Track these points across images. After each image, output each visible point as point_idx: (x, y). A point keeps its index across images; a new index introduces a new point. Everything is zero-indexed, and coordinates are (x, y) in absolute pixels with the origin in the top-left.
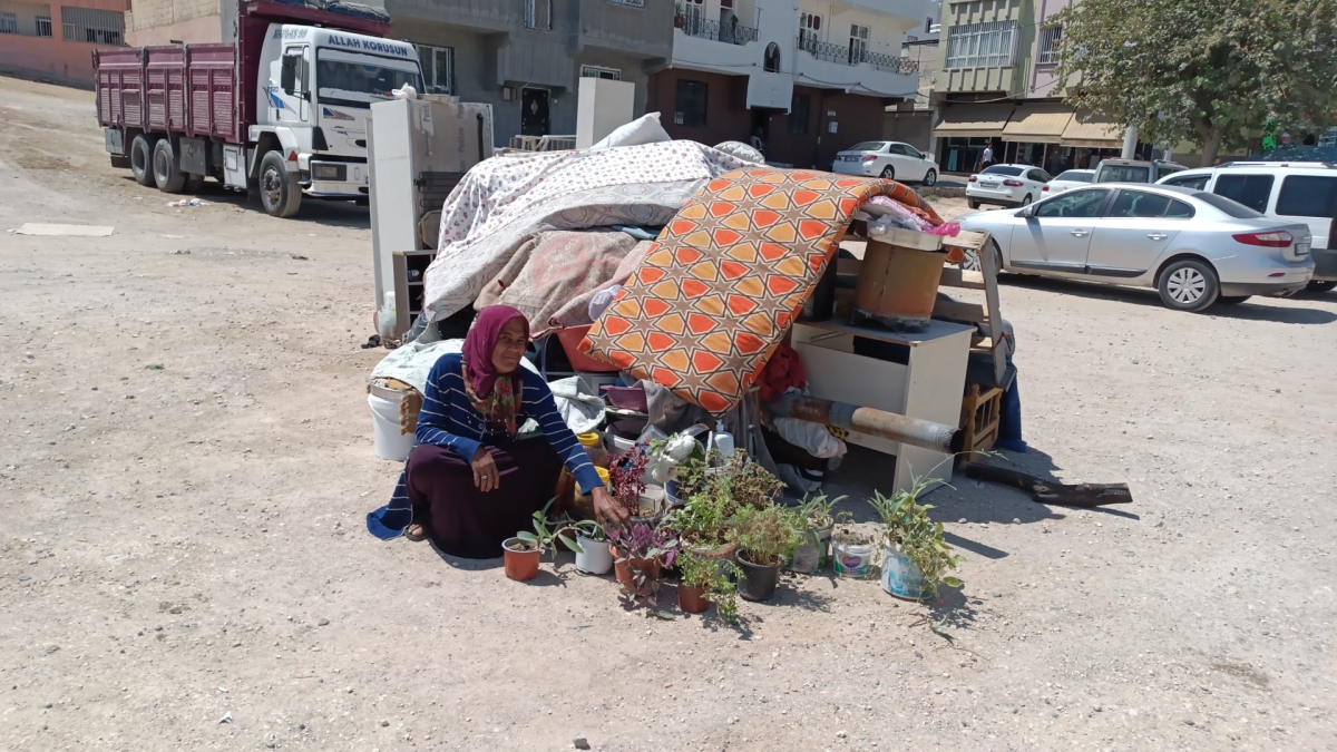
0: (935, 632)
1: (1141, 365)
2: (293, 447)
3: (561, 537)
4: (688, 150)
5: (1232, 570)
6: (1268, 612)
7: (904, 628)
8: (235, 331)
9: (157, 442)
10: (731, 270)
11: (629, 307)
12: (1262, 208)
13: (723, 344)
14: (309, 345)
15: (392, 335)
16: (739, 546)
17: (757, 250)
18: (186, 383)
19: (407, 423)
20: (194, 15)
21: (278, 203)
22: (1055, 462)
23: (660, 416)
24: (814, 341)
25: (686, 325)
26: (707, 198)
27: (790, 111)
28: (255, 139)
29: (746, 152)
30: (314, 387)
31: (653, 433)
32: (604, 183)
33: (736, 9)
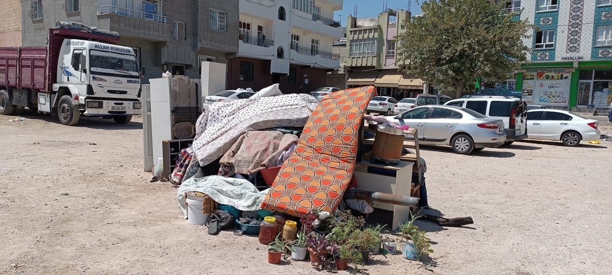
0: (427, 270)
1: (456, 175)
2: (152, 222)
3: (287, 247)
5: (513, 244)
6: (528, 256)
7: (416, 269)
8: (88, 178)
9: (93, 224)
12: (484, 113)
14: (125, 182)
18: (85, 200)
19: (205, 209)
21: (68, 119)
22: (441, 212)
27: (288, 75)
28: (56, 90)
30: (142, 199)
33: (264, 32)
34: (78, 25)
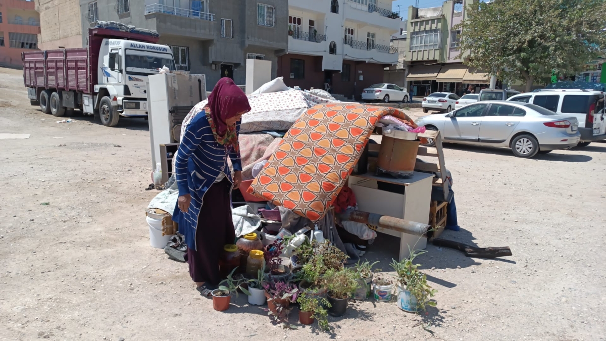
0: (425, 329)
1: (508, 185)
2: (111, 243)
3: (240, 287)
4: (296, 94)
5: (563, 289)
6: (582, 310)
7: (410, 328)
8: (85, 184)
9: (44, 243)
10: (319, 152)
11: (271, 171)
12: (555, 110)
13: (316, 188)
14: (120, 189)
15: (160, 183)
16: (328, 289)
17: (331, 142)
18: (60, 211)
19: (165, 230)
20: (70, 35)
21: (108, 120)
22: (474, 236)
23: (287, 223)
24: (359, 183)
25: (298, 179)
26: (306, 118)
27: (341, 71)
28: (97, 91)
29: (323, 94)
30: (122, 211)
31: (284, 232)
32: (258, 111)
33: (316, 27)
34: (116, 24)
